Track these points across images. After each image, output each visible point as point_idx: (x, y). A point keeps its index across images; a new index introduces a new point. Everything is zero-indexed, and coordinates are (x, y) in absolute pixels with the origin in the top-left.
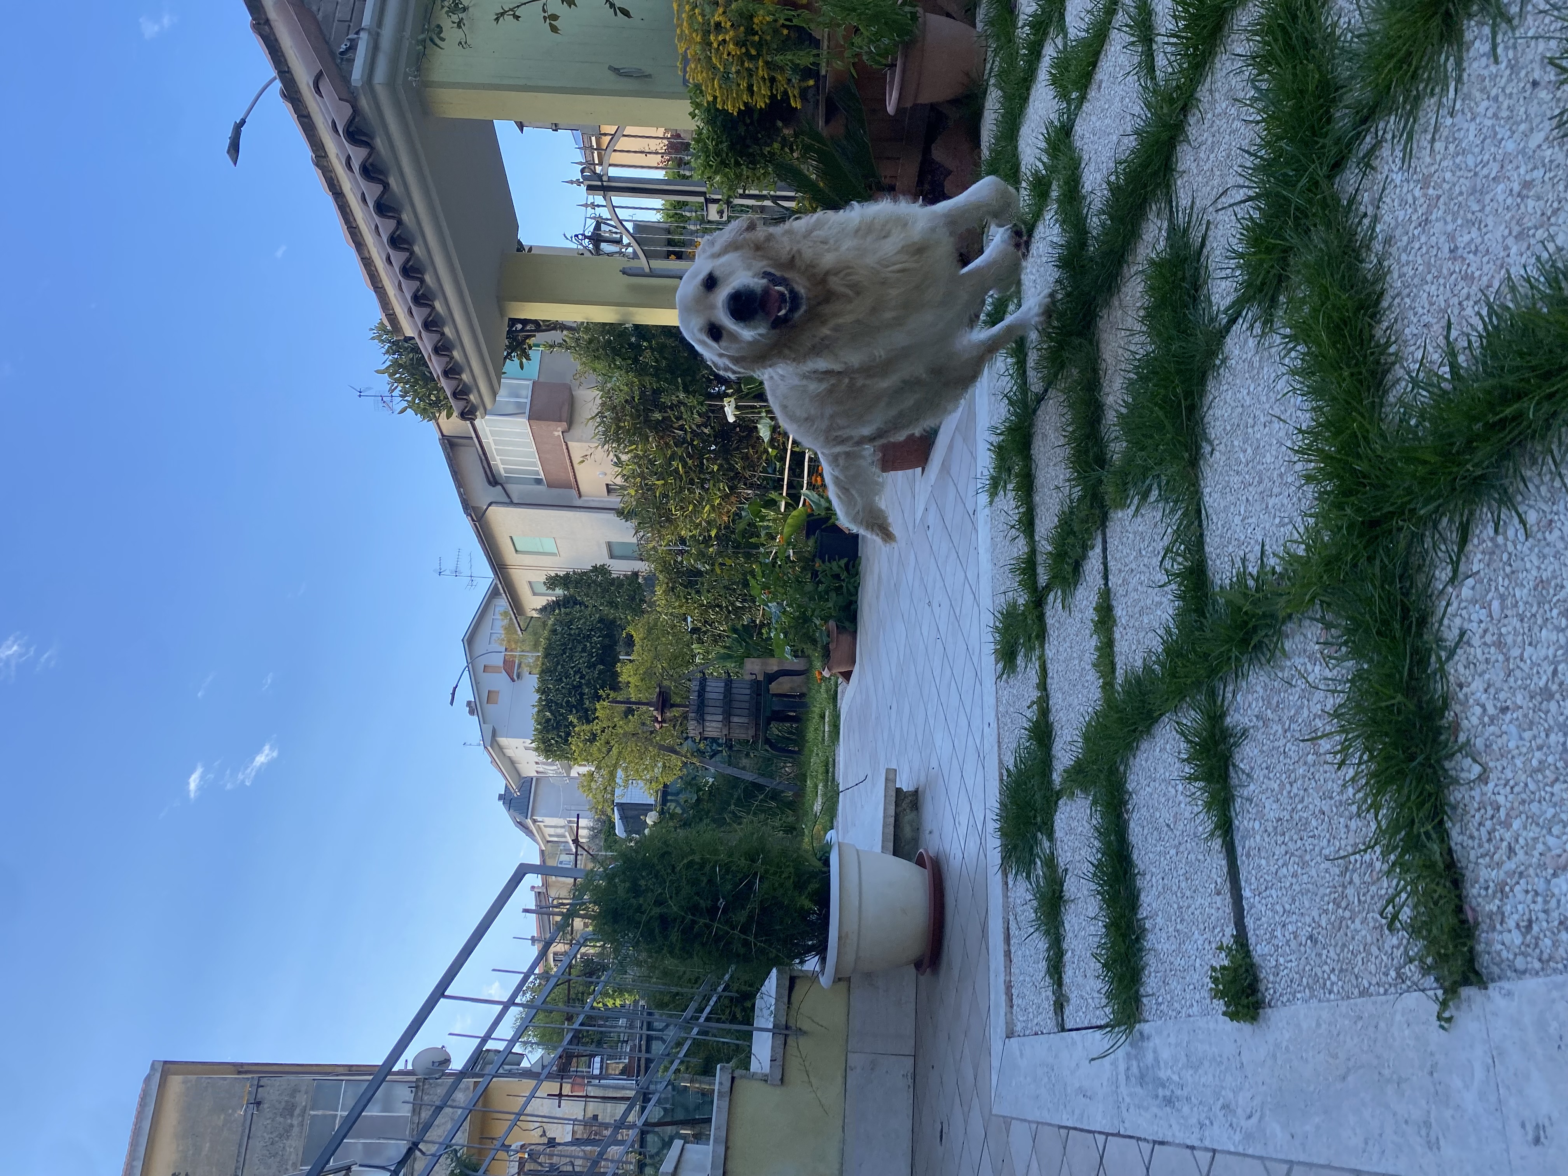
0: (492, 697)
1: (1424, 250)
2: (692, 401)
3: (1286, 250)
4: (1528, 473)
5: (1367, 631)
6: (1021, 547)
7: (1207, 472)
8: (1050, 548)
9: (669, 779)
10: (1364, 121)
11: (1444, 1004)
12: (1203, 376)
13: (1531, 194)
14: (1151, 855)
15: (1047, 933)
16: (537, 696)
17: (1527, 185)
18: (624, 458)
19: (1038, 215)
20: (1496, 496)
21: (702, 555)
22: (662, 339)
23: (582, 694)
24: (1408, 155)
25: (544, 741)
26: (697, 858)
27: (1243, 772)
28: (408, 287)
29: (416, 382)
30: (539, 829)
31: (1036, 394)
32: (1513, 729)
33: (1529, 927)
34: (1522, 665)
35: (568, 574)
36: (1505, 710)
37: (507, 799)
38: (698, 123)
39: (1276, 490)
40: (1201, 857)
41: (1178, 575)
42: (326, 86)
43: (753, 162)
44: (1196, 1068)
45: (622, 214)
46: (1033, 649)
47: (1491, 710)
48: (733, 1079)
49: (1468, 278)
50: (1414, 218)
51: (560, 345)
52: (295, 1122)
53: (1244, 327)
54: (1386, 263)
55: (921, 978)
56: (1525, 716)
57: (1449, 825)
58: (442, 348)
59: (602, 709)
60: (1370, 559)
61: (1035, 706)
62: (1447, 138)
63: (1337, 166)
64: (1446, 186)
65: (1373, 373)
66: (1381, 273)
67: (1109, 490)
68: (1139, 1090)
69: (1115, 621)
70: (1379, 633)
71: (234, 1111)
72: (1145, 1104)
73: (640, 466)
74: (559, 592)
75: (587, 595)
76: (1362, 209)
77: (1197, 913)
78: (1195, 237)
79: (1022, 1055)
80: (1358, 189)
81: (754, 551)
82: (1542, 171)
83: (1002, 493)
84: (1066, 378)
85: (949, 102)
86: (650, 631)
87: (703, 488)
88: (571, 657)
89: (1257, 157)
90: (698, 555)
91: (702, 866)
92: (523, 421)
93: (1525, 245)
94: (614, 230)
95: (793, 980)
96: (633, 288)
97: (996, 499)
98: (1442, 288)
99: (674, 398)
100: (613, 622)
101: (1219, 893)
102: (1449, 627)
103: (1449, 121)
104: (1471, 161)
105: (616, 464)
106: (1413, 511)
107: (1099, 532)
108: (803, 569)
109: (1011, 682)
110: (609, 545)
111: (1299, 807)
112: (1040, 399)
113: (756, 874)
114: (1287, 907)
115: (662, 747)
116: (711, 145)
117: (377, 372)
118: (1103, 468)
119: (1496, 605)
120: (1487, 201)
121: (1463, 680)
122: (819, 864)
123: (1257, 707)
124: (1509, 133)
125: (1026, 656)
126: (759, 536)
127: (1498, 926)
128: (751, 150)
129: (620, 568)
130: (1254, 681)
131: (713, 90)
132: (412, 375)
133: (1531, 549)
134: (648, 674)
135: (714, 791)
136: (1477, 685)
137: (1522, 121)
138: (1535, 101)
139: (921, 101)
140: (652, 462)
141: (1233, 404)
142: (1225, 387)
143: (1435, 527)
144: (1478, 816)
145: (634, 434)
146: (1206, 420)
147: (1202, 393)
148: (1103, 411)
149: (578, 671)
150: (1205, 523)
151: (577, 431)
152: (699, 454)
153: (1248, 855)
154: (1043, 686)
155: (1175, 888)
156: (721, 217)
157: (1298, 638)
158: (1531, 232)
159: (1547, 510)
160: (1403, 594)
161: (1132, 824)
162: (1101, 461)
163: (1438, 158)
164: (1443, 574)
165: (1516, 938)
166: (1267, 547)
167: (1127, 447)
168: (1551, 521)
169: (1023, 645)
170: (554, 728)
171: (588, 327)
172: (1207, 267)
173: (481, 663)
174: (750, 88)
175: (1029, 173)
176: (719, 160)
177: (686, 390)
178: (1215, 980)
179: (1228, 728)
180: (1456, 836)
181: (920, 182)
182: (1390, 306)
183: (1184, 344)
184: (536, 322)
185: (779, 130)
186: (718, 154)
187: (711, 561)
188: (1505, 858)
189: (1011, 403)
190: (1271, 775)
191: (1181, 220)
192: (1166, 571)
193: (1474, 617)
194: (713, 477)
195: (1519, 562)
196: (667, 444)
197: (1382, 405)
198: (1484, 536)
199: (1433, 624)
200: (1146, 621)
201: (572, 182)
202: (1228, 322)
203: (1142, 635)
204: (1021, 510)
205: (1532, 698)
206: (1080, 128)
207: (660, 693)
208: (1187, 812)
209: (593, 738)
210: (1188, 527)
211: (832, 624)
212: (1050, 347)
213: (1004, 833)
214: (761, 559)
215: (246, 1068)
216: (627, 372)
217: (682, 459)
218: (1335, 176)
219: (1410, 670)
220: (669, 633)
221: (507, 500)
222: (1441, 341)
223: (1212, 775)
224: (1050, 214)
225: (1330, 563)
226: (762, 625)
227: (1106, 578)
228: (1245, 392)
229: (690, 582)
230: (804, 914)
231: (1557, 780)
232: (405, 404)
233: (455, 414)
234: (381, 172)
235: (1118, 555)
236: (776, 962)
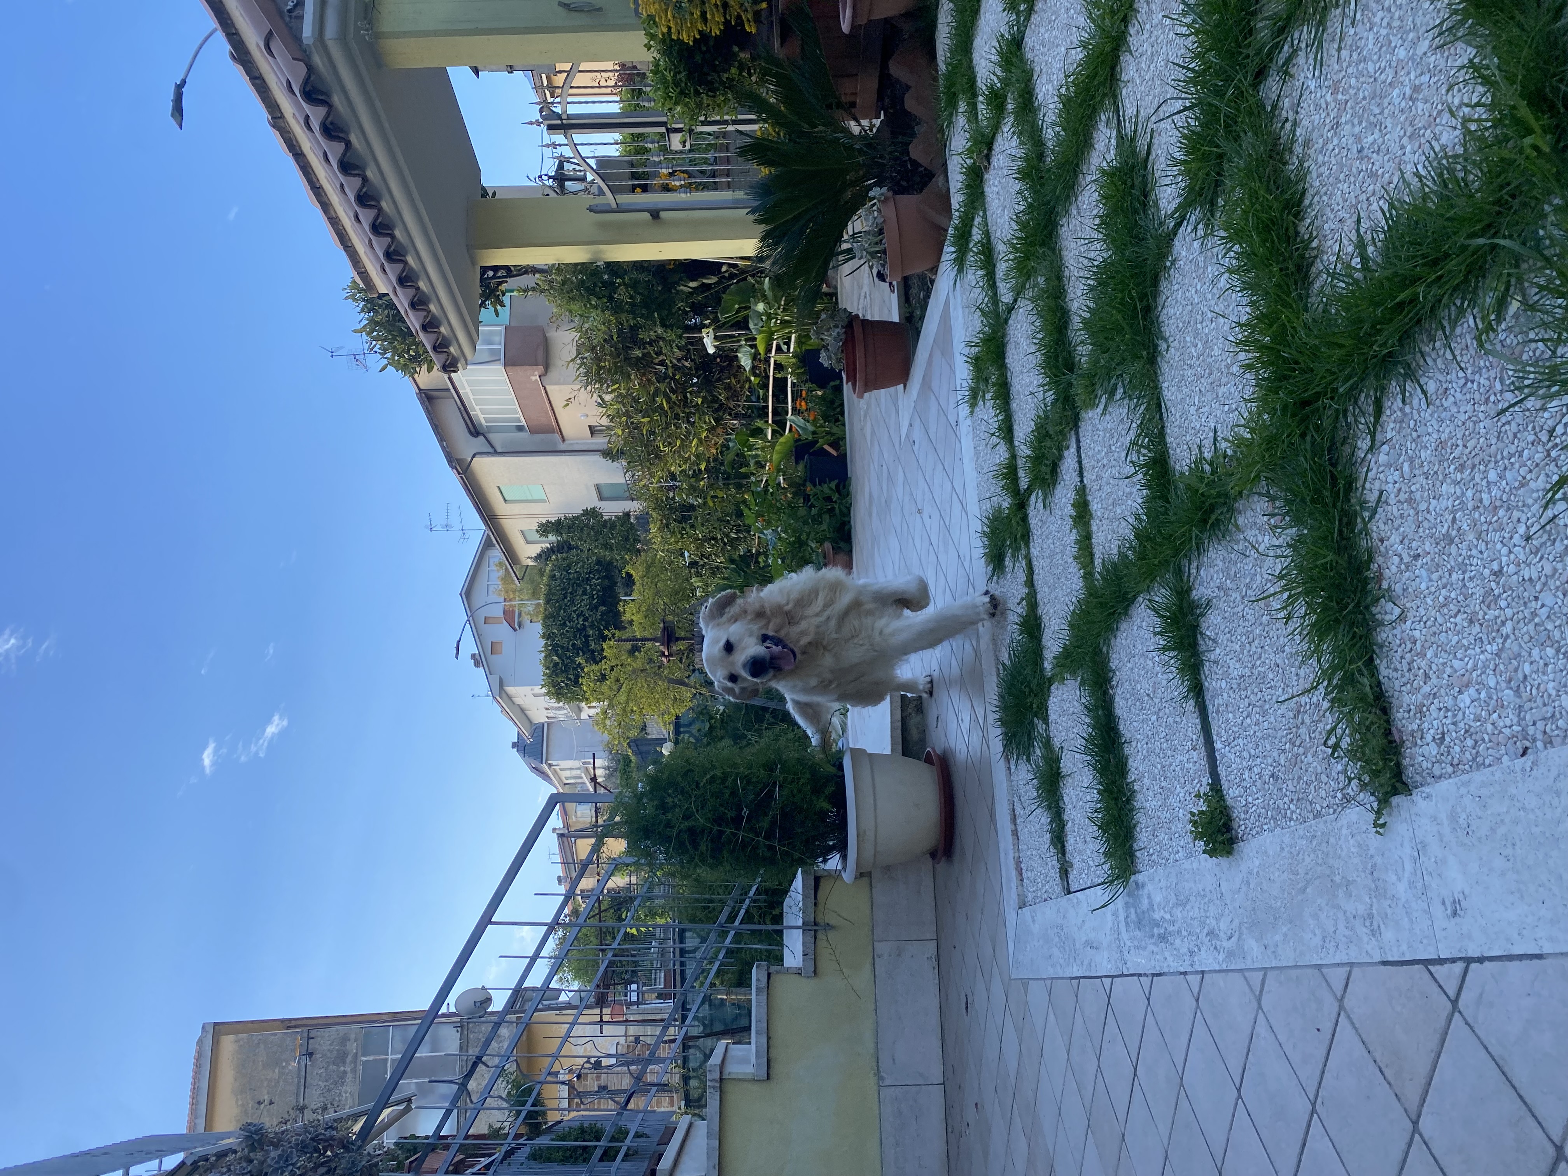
0: (495, 648)
1: (1337, 151)
2: (670, 335)
3: (1220, 156)
4: (1426, 349)
5: (1303, 500)
6: (1002, 454)
7: (1164, 368)
8: (1029, 452)
9: (681, 711)
10: (1282, 30)
11: (1379, 813)
12: (1156, 277)
13: (1421, 97)
14: (1135, 724)
15: (1049, 808)
16: (543, 642)
17: (1416, 89)
18: (608, 398)
19: (996, 128)
20: (1402, 371)
21: (693, 489)
22: (635, 275)
23: (587, 637)
24: (1319, 64)
25: (555, 685)
26: (718, 773)
27: (1210, 639)
28: (380, 245)
29: (394, 338)
30: (555, 772)
31: (1007, 304)
32: (1424, 573)
33: (1443, 739)
34: (1428, 516)
35: (559, 520)
36: (1417, 557)
37: (520, 746)
38: (655, 55)
39: (1224, 380)
40: (1178, 719)
41: (1143, 466)
42: (277, 45)
43: (712, 90)
44: (1185, 905)
45: (585, 151)
46: (1018, 549)
47: (1406, 559)
48: (769, 975)
49: (1373, 175)
50: (1327, 121)
51: (533, 289)
52: (348, 1069)
53: (1189, 229)
54: (1306, 165)
55: (937, 866)
56: (1433, 560)
57: (1377, 662)
58: (418, 303)
59: (609, 648)
60: (1303, 435)
61: (1024, 603)
62: (1351, 46)
63: (1260, 75)
64: (1352, 92)
65: (1299, 268)
66: (1303, 173)
67: (1079, 390)
68: (1137, 932)
69: (1091, 515)
70: (1313, 501)
71: (288, 1064)
72: (1143, 944)
73: (624, 405)
74: (552, 538)
75: (580, 539)
76: (1284, 113)
77: (1177, 769)
78: (1141, 144)
79: (1034, 921)
80: (1279, 96)
81: (744, 482)
82: (1428, 76)
83: (981, 403)
84: (1033, 287)
85: (902, 15)
86: (648, 568)
87: (688, 422)
88: (572, 601)
89: (1189, 69)
90: (689, 490)
91: (724, 779)
92: (499, 368)
93: (1417, 145)
94: (578, 168)
95: (817, 880)
96: (603, 226)
97: (977, 409)
98: (1352, 186)
99: (652, 333)
100: (610, 563)
101: (1194, 749)
102: (1371, 490)
103: (1352, 31)
104: (1371, 67)
105: (600, 405)
106: (1335, 390)
107: (1073, 432)
108: (795, 494)
109: (1001, 581)
110: (598, 487)
111: (1258, 663)
112: (1010, 309)
113: (775, 783)
114: (1253, 752)
115: (671, 681)
116: (669, 77)
117: (355, 331)
118: (1072, 372)
119: (1406, 466)
120: (1386, 104)
121: (1383, 535)
122: (833, 770)
123: (1218, 579)
124: (1400, 42)
125: (1013, 556)
126: (748, 465)
127: (1419, 741)
128: (709, 78)
129: (611, 509)
130: (1214, 556)
131: (666, 22)
132: (389, 332)
133: (1431, 415)
134: (650, 613)
135: (725, 719)
136: (1395, 538)
137: (1410, 30)
138: (1420, 12)
139: (876, 16)
140: (636, 400)
141: (1184, 303)
142: (1176, 287)
143: (1356, 403)
144: (1400, 650)
145: (616, 373)
146: (1161, 319)
147: (1156, 295)
148: (1069, 317)
149: (581, 614)
150: (1165, 415)
151: (553, 374)
152: (681, 388)
153: (1218, 712)
154: (1030, 582)
155: (1157, 751)
156: (684, 146)
157: (1249, 513)
158: (1422, 132)
159: (1443, 380)
160: (1332, 465)
161: (1117, 699)
162: (1070, 366)
163: (1345, 65)
164: (1364, 444)
165: (1433, 749)
166: (1219, 433)
167: (1092, 350)
168: (1446, 389)
169: (1010, 546)
170: (562, 672)
171: (559, 268)
172: (1153, 174)
173: (481, 614)
174: (703, 15)
175: (984, 88)
176: (678, 90)
177: (664, 325)
178: (1195, 824)
179: (1194, 602)
180: (1384, 671)
181: (880, 97)
182: (1311, 204)
183: (1136, 249)
184: (507, 268)
185: (735, 55)
186: (676, 84)
187: (702, 493)
188: (1422, 683)
189: (984, 314)
190: (1233, 638)
191: (1128, 130)
192: (1132, 462)
193: (1390, 479)
194: (698, 410)
195: (1423, 427)
196: (649, 380)
197: (1308, 296)
198: (1395, 407)
199: (1357, 489)
200: (1119, 511)
201: (531, 123)
202: (1175, 226)
203: (1116, 524)
204: (1000, 418)
205: (1437, 544)
206: (1030, 41)
207: (665, 629)
208: (1162, 678)
209: (603, 678)
210: (1150, 420)
211: (827, 545)
212: (1016, 258)
213: (1003, 722)
214: (753, 488)
215: (293, 1023)
216: (603, 311)
217: (665, 395)
218: (1260, 83)
219: (1341, 532)
220: (667, 569)
221: (491, 450)
222: (1354, 236)
223: (1182, 643)
224: (1008, 126)
225: (1270, 442)
226: (758, 553)
227: (1081, 475)
228: (1193, 291)
229: (683, 517)
230: (823, 815)
231: (1459, 611)
232: (385, 362)
233: (435, 368)
234: (342, 130)
235: (1090, 453)
236: (801, 863)
